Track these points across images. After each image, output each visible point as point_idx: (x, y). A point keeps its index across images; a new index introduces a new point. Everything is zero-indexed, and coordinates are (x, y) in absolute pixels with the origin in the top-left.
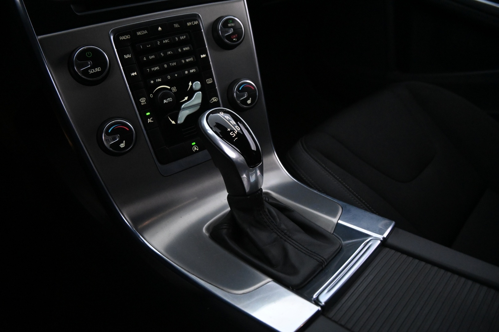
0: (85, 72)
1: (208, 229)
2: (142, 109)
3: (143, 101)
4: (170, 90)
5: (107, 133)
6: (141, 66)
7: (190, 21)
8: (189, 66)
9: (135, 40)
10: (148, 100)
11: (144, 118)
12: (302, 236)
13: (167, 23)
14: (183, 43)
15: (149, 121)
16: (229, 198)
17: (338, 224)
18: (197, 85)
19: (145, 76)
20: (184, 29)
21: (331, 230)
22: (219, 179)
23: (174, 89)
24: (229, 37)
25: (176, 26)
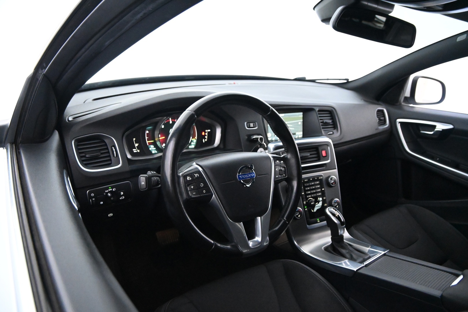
1: (324, 248)
2: (304, 205)
3: (305, 202)
6: (305, 191)
7: (320, 177)
8: (319, 192)
9: (304, 183)
10: (306, 202)
11: (305, 209)
12: (356, 252)
13: (313, 178)
14: (317, 184)
15: (306, 209)
16: (332, 238)
17: (369, 250)
18: (321, 199)
19: (306, 195)
20: (318, 180)
21: (367, 252)
22: (329, 232)
23: (314, 200)
24: (332, 184)
25: (316, 178)
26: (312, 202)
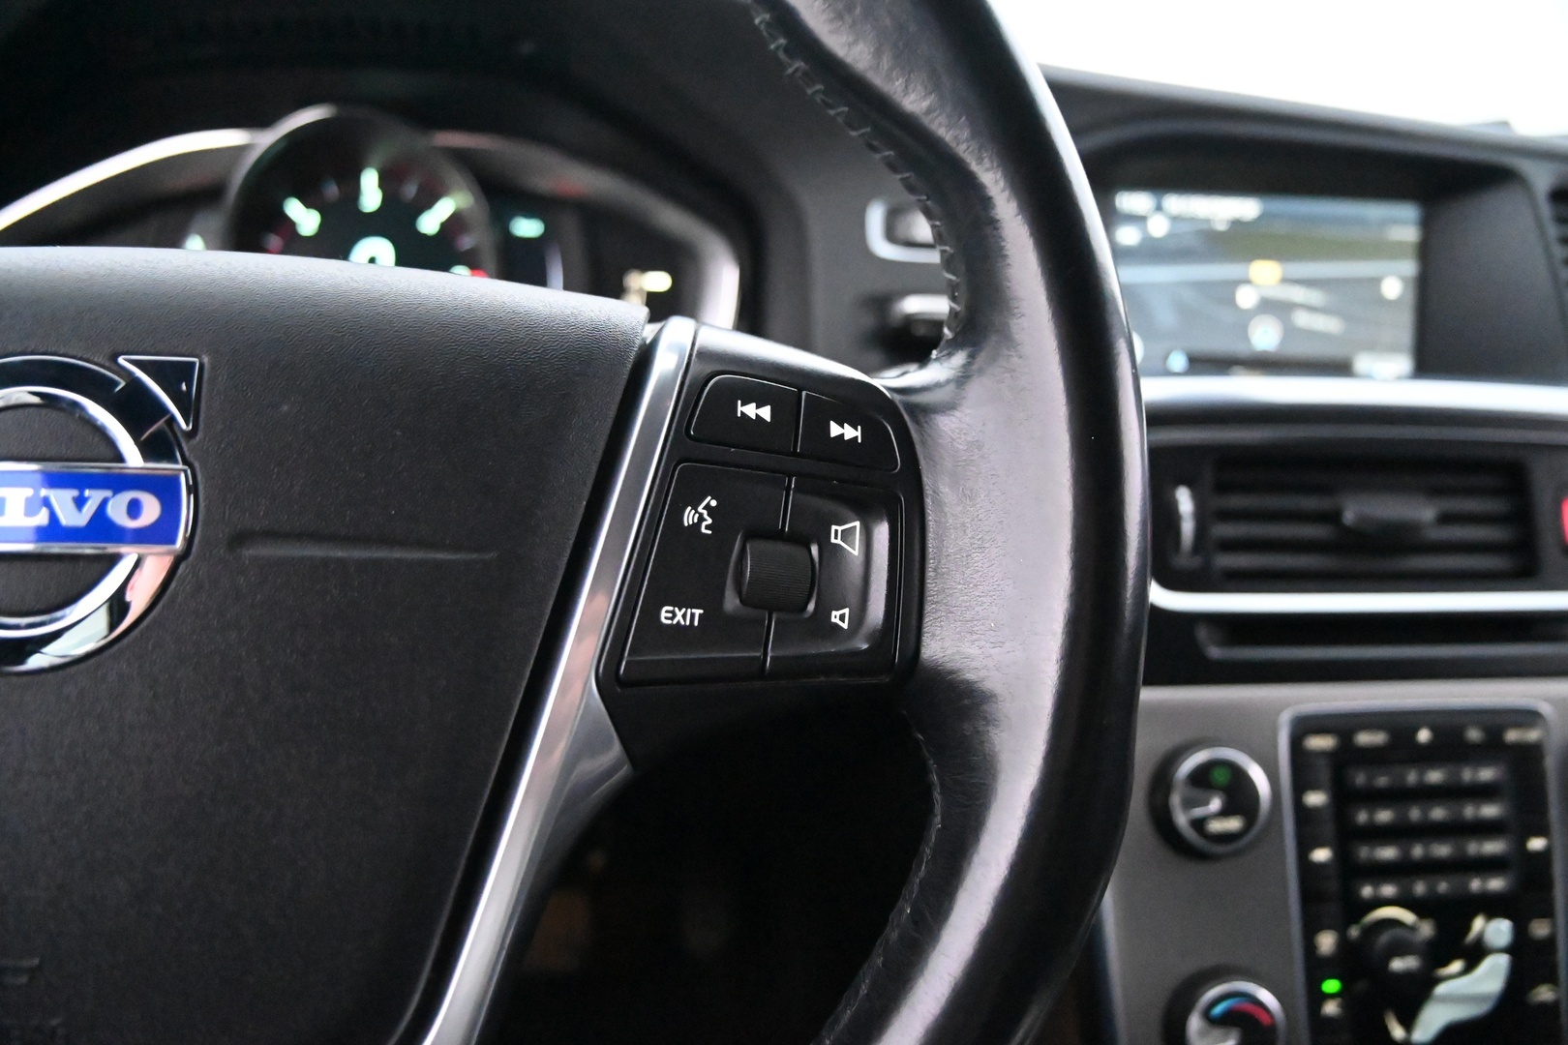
0: (1199, 824)
2: (1317, 968)
3: (1326, 942)
4: (1412, 929)
5: (1206, 1015)
6: (1346, 837)
7: (1518, 725)
8: (1488, 866)
9: (1347, 756)
10: (1342, 942)
11: (1317, 998)
13: (1449, 726)
14: (1484, 792)
15: (1331, 1008)
18: (1498, 931)
19: (1351, 870)
20: (1493, 747)
23: (1425, 929)
25: (1473, 734)
26: (1400, 949)
